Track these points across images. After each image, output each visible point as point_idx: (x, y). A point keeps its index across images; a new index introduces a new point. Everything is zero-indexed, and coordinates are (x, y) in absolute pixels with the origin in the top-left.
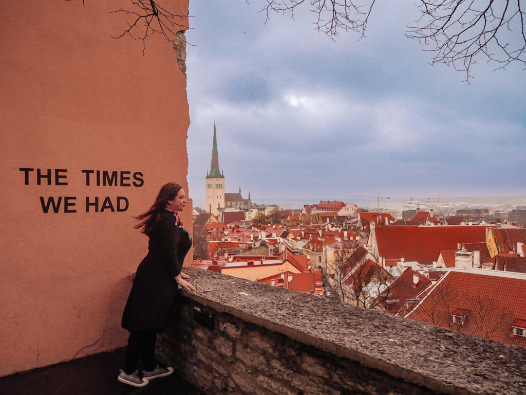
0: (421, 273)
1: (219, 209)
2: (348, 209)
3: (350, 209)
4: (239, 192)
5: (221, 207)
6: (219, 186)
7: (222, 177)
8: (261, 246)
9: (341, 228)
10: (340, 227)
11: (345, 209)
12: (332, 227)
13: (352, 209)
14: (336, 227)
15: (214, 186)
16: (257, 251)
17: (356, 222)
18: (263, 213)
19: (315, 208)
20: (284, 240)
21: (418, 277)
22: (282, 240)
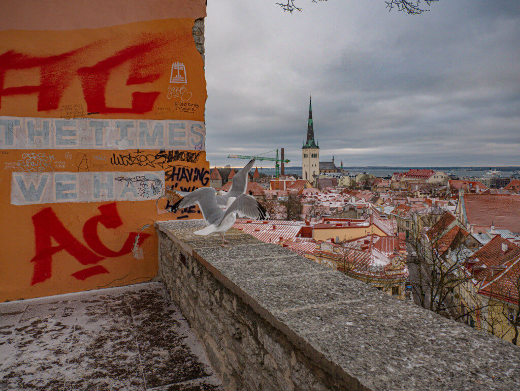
0: (511, 241)
1: (314, 176)
2: (437, 177)
3: (440, 178)
4: (332, 161)
5: (316, 174)
6: (314, 156)
7: (318, 147)
8: (350, 209)
9: (430, 195)
10: (428, 194)
11: (435, 177)
12: (421, 194)
13: (442, 177)
14: (425, 194)
15: (310, 156)
16: (346, 214)
17: (446, 190)
18: (354, 180)
19: (405, 176)
20: (373, 205)
21: (507, 245)
22: (370, 205)
